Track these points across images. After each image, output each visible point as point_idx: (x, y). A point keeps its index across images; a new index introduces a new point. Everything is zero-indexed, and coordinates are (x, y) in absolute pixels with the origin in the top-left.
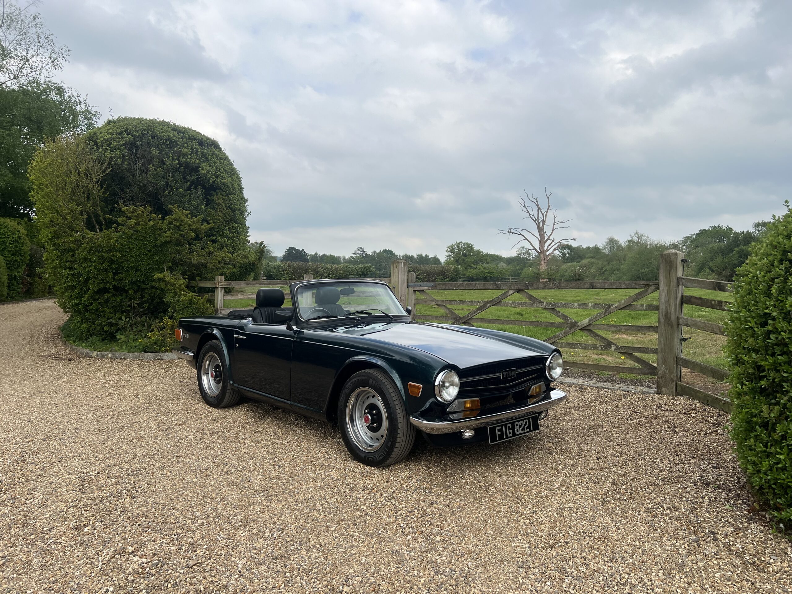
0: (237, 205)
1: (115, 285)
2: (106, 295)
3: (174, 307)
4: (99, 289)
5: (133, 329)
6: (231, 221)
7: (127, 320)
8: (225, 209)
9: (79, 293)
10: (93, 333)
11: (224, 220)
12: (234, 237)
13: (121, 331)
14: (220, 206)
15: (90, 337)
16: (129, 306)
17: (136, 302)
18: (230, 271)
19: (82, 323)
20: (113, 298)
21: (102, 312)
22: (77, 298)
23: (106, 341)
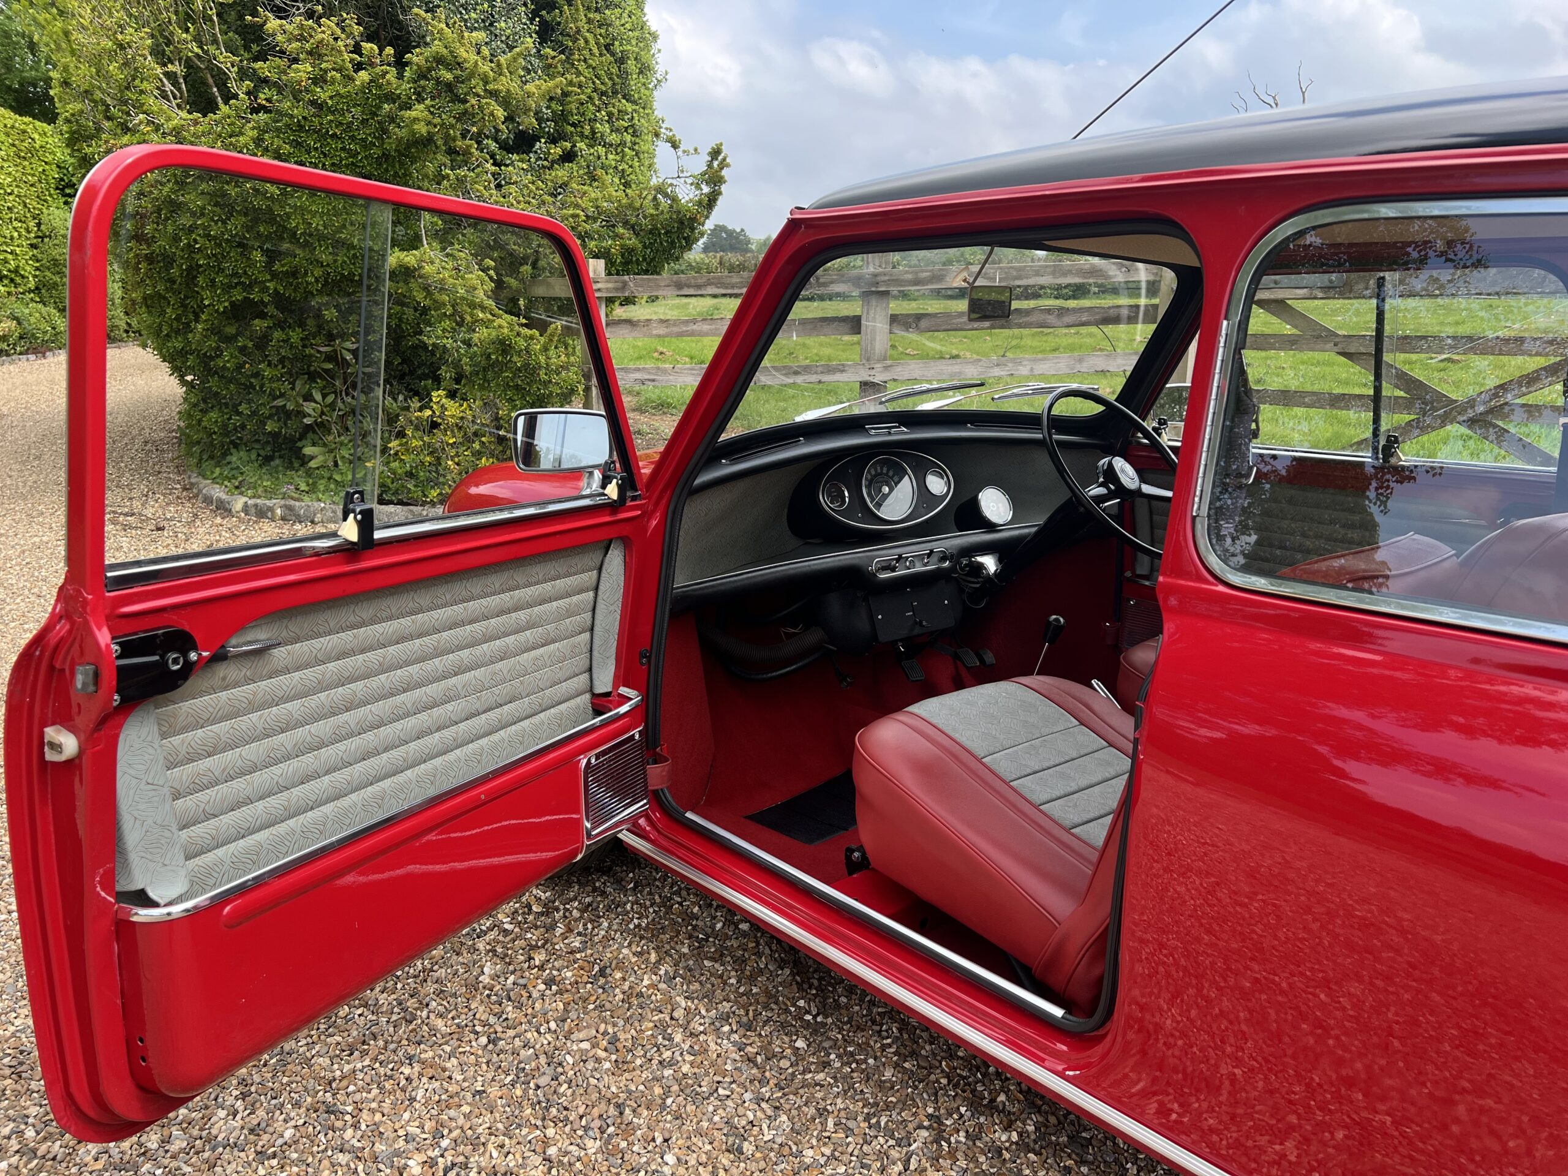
0: (629, 42)
1: (275, 289)
2: (259, 325)
3: (457, 364)
4: (232, 304)
5: (347, 429)
6: (615, 93)
7: (330, 399)
8: (596, 51)
9: (178, 319)
10: (240, 439)
11: (595, 90)
12: (623, 144)
13: (314, 432)
14: (582, 42)
15: (233, 451)
16: (331, 357)
17: (348, 345)
18: (622, 246)
19: (204, 412)
20: (277, 334)
21: (256, 375)
22: (177, 332)
23: (277, 461)
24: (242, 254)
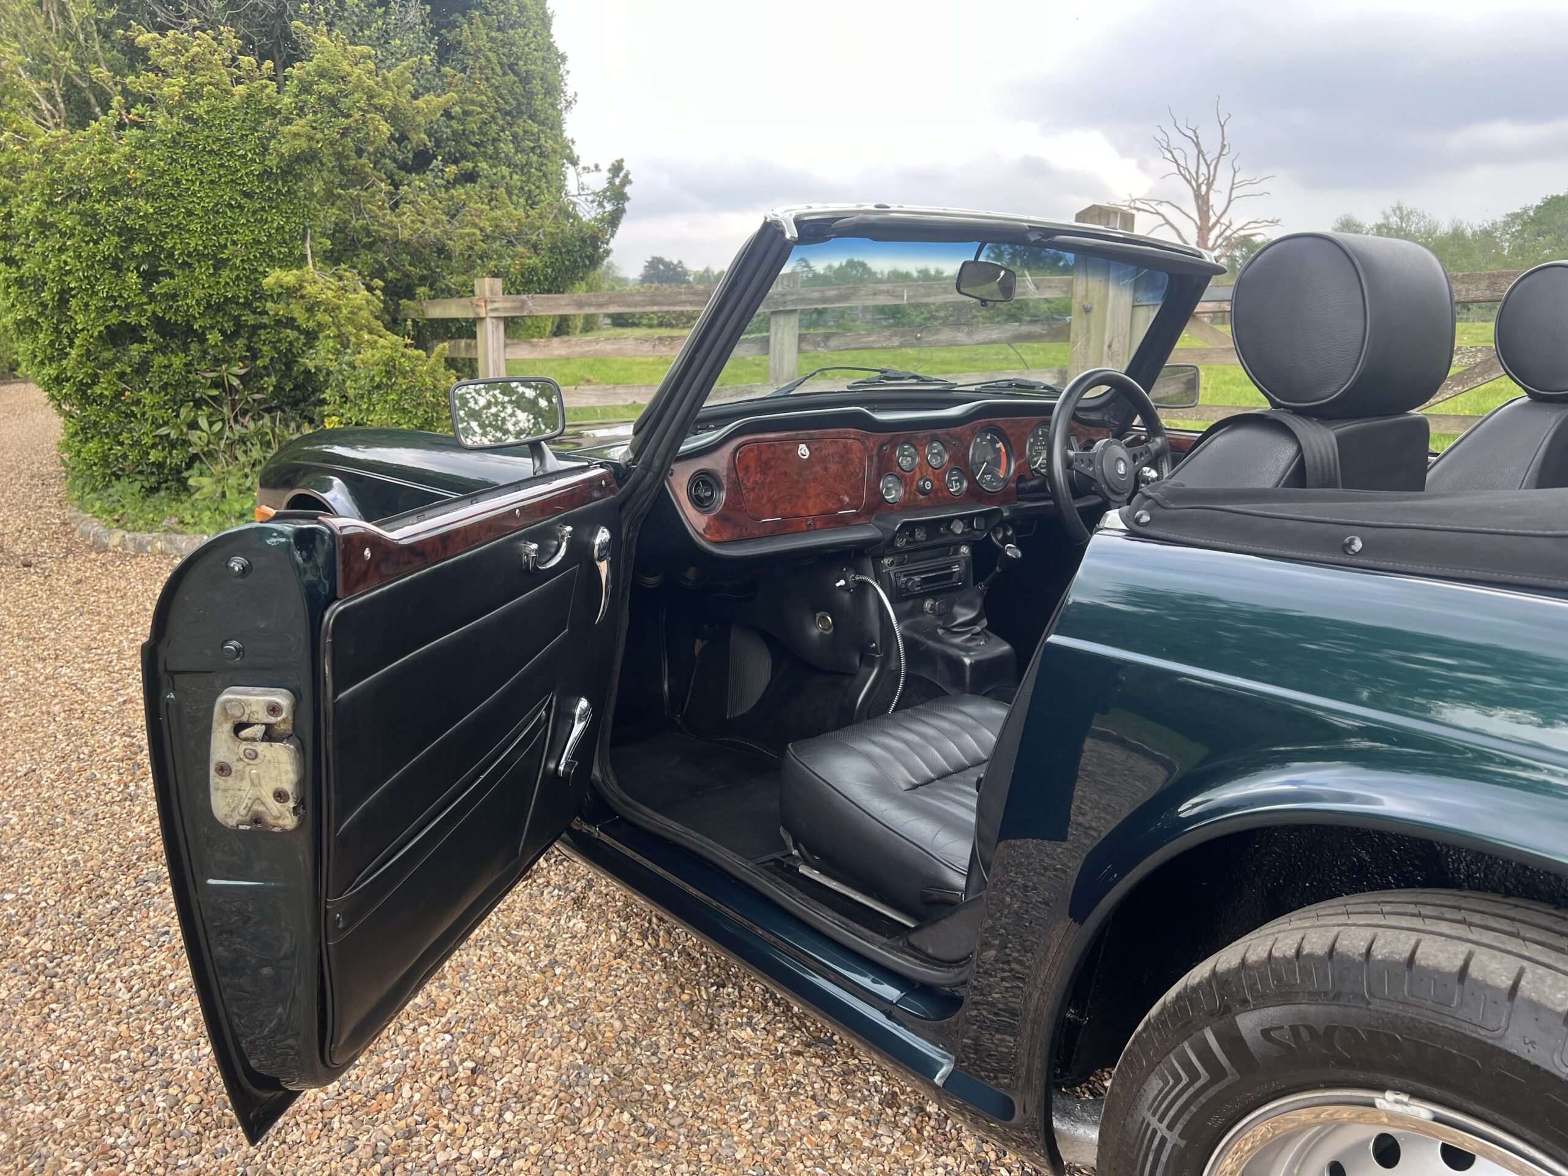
2: (135, 351)
5: (234, 458)
6: (520, 112)
7: (217, 427)
10: (123, 470)
13: (202, 462)
15: (114, 482)
16: (217, 384)
20: (159, 360)
21: (137, 402)
24: (117, 276)
